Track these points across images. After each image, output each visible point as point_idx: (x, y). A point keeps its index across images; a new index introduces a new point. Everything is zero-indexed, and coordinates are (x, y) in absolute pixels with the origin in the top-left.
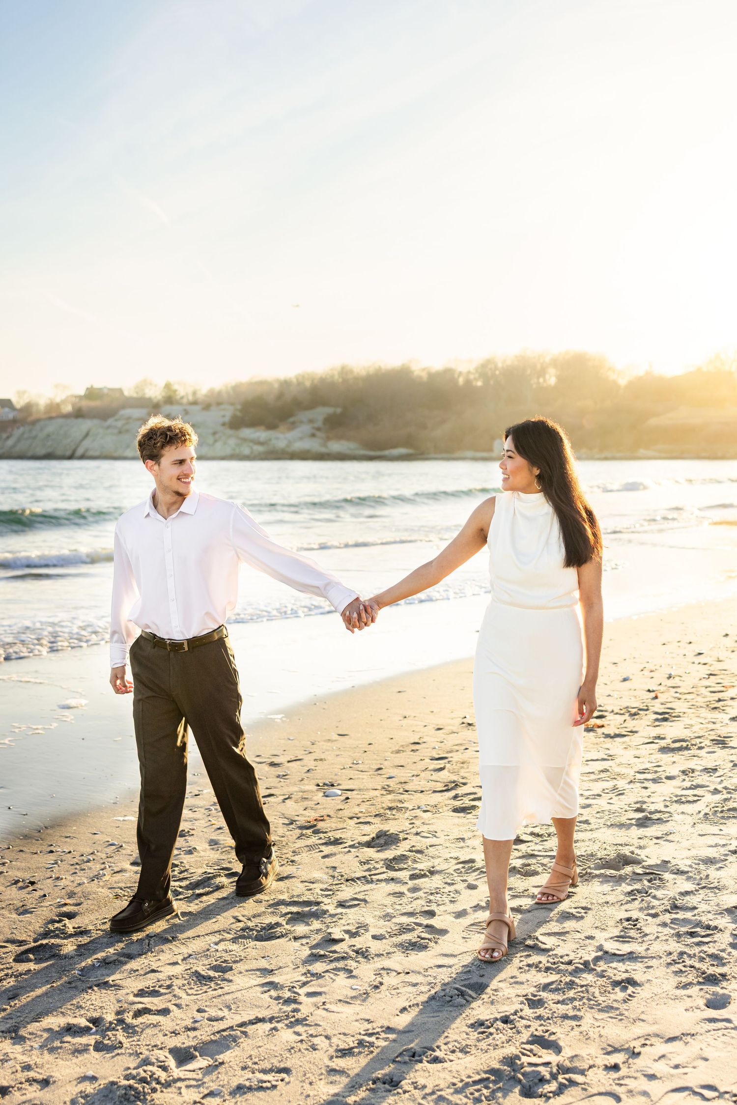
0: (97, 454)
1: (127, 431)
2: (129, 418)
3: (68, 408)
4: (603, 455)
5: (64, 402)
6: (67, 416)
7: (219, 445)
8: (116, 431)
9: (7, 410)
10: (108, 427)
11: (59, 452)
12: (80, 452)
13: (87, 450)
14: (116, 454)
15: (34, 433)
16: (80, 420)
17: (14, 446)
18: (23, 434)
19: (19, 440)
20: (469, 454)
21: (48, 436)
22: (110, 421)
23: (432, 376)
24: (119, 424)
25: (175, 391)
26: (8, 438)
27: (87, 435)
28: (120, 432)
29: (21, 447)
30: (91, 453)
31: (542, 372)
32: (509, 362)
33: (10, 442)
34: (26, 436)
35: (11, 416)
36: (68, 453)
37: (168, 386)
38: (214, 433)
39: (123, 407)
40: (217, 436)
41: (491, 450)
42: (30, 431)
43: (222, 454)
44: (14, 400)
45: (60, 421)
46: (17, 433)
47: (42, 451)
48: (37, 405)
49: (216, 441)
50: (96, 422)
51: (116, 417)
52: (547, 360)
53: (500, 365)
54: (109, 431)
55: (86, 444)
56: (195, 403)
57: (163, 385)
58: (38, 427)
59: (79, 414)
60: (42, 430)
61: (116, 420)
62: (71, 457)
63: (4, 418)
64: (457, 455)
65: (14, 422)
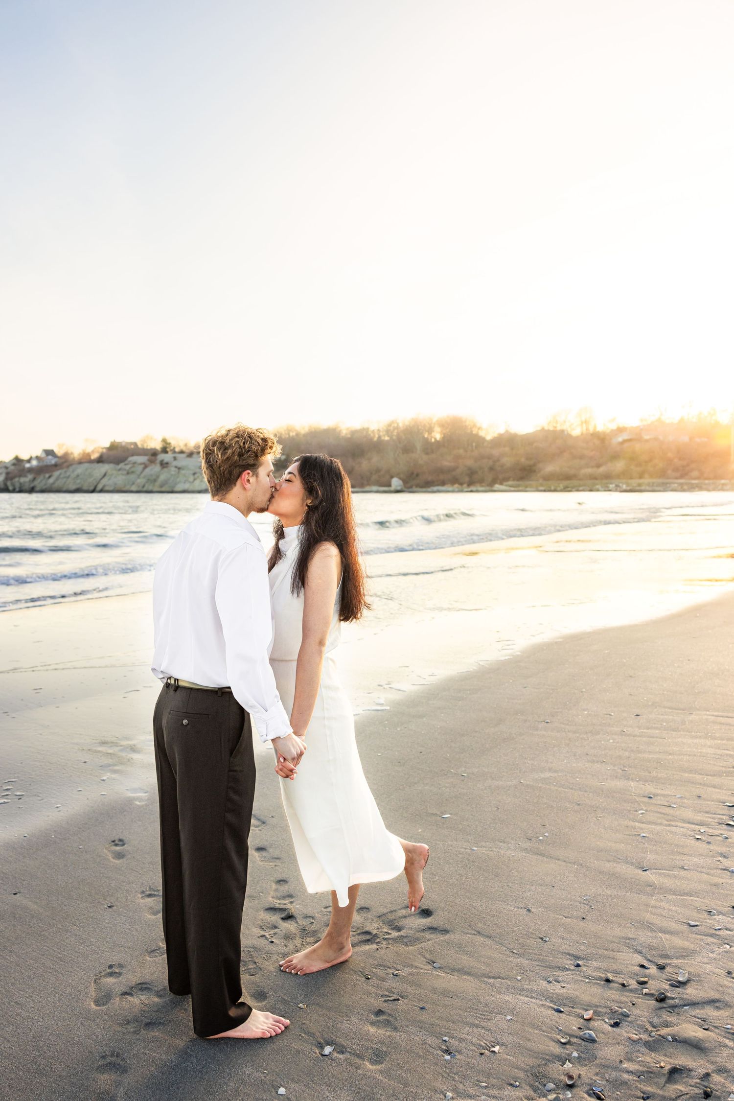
0: (111, 489)
1: (133, 472)
2: (135, 463)
3: (94, 456)
4: (470, 489)
5: (93, 452)
6: (91, 462)
7: (197, 482)
8: (125, 472)
9: (50, 457)
10: (120, 470)
11: (85, 488)
12: (99, 487)
13: (104, 486)
14: (125, 489)
15: (68, 474)
16: (100, 464)
17: (54, 483)
18: (60, 474)
19: (57, 479)
20: (375, 488)
21: (78, 476)
22: (121, 465)
23: (353, 432)
24: (128, 467)
25: (170, 444)
26: (50, 477)
27: (105, 475)
28: (128, 473)
29: (59, 484)
30: (107, 488)
31: (430, 430)
32: (407, 423)
33: (51, 480)
34: (62, 476)
35: (53, 462)
36: (92, 488)
37: (164, 441)
38: (194, 474)
39: (133, 455)
40: (196, 476)
41: (390, 485)
42: (65, 472)
43: (199, 489)
44: (56, 451)
45: (86, 465)
46: (56, 474)
47: (73, 487)
48: (72, 453)
49: (195, 479)
50: (112, 466)
51: (126, 462)
52: (434, 420)
53: (401, 425)
54: (120, 472)
55: (104, 481)
56: (182, 452)
57: (160, 439)
58: (71, 469)
59: (100, 460)
60: (73, 471)
61: (126, 464)
62: (93, 491)
63: (49, 463)
64: (367, 488)
65: (56, 465)
